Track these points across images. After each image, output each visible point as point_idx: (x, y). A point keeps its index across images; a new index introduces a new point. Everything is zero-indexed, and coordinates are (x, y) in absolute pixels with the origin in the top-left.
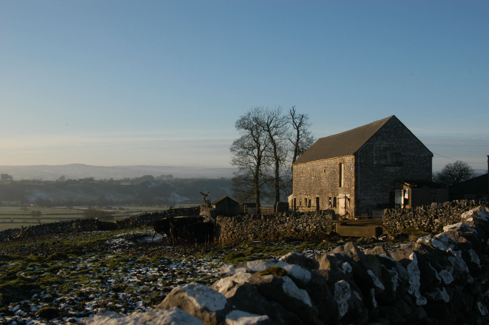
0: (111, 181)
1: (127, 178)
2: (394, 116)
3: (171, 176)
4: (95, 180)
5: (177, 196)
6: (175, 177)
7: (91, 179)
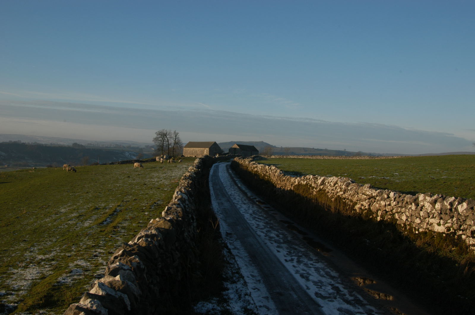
2: (215, 142)
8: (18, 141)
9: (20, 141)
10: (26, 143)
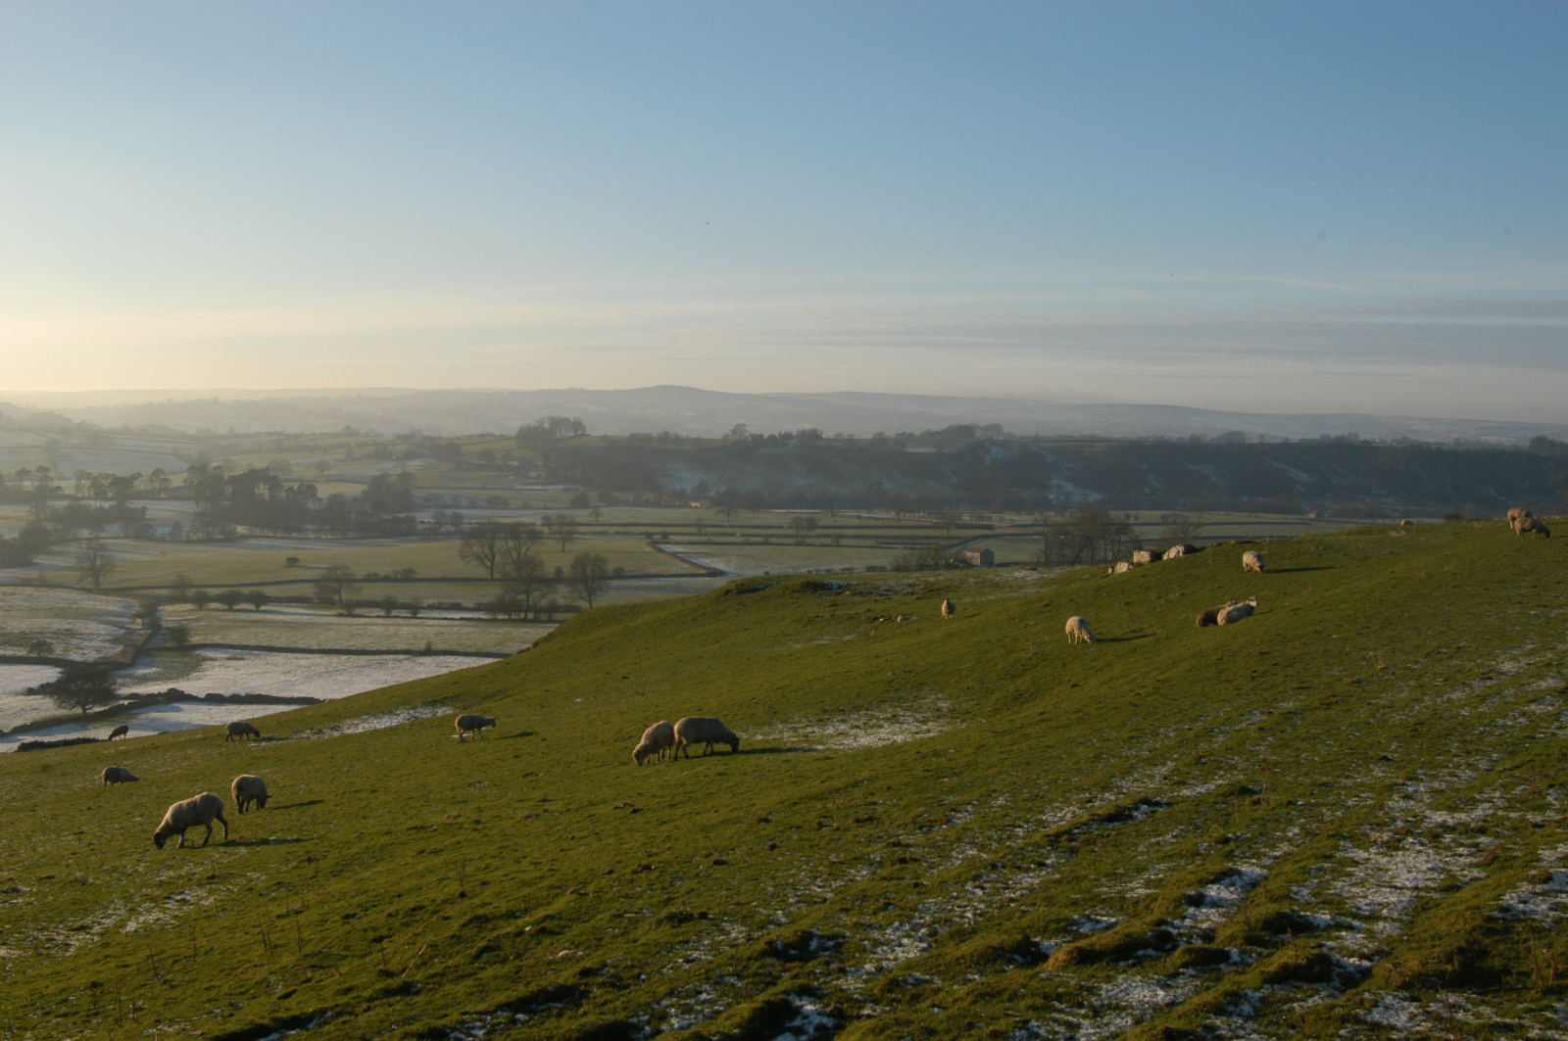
0: (880, 440)
1: (904, 433)
3: (996, 427)
4: (824, 436)
5: (1069, 487)
6: (1006, 429)
7: (814, 435)
8: (1349, 434)
9: (1356, 434)
10: (1374, 442)
